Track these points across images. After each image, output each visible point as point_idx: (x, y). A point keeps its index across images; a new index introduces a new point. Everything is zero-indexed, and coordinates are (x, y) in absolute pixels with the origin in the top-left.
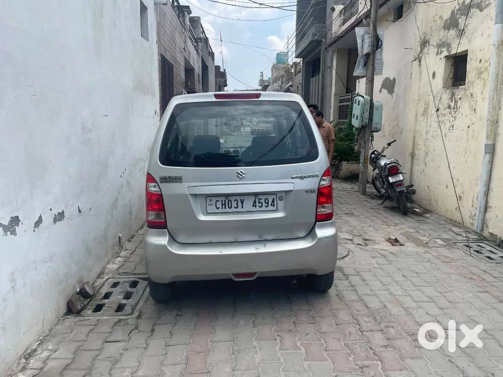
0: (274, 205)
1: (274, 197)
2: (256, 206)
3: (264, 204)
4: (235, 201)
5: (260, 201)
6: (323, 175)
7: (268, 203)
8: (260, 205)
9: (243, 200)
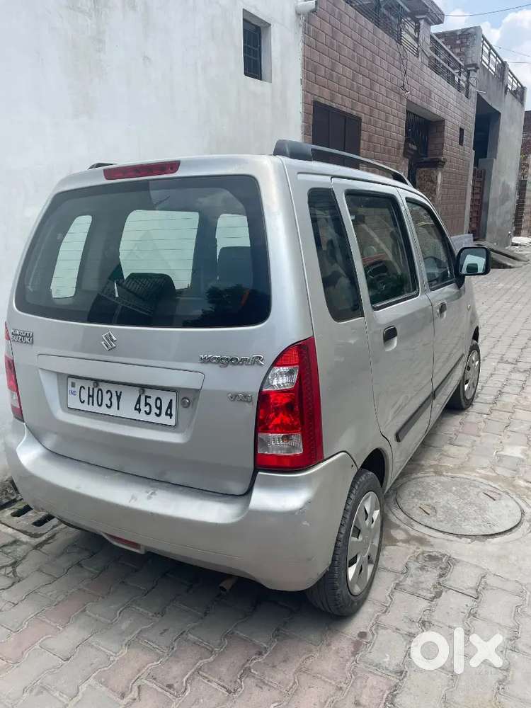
0: (171, 415)
1: (173, 396)
2: (139, 410)
3: (155, 410)
4: (107, 392)
5: (148, 400)
7: (160, 409)
8: (147, 409)
9: (121, 392)
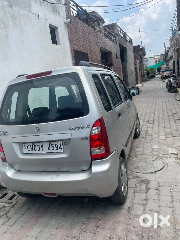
0: (61, 149)
1: (61, 142)
2: (50, 149)
3: (55, 148)
4: (38, 146)
5: (53, 146)
6: (93, 126)
7: (57, 147)
8: (53, 148)
9: (43, 145)
